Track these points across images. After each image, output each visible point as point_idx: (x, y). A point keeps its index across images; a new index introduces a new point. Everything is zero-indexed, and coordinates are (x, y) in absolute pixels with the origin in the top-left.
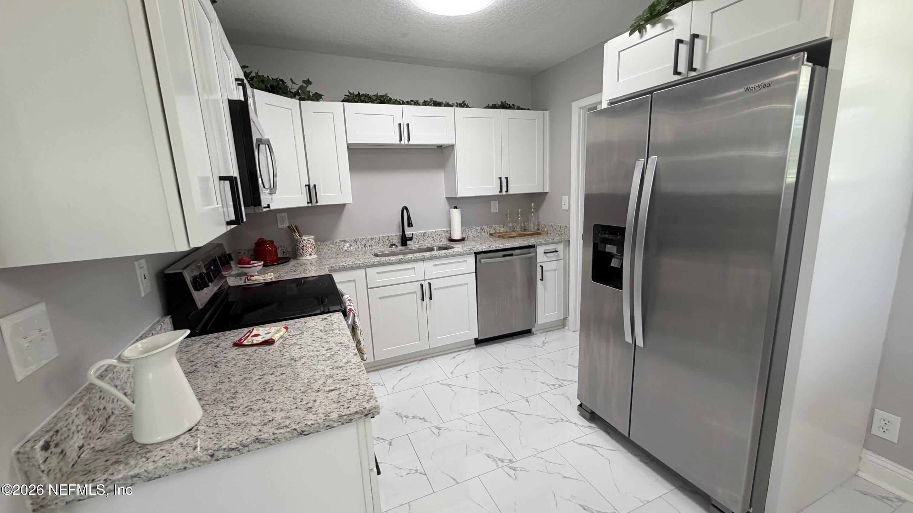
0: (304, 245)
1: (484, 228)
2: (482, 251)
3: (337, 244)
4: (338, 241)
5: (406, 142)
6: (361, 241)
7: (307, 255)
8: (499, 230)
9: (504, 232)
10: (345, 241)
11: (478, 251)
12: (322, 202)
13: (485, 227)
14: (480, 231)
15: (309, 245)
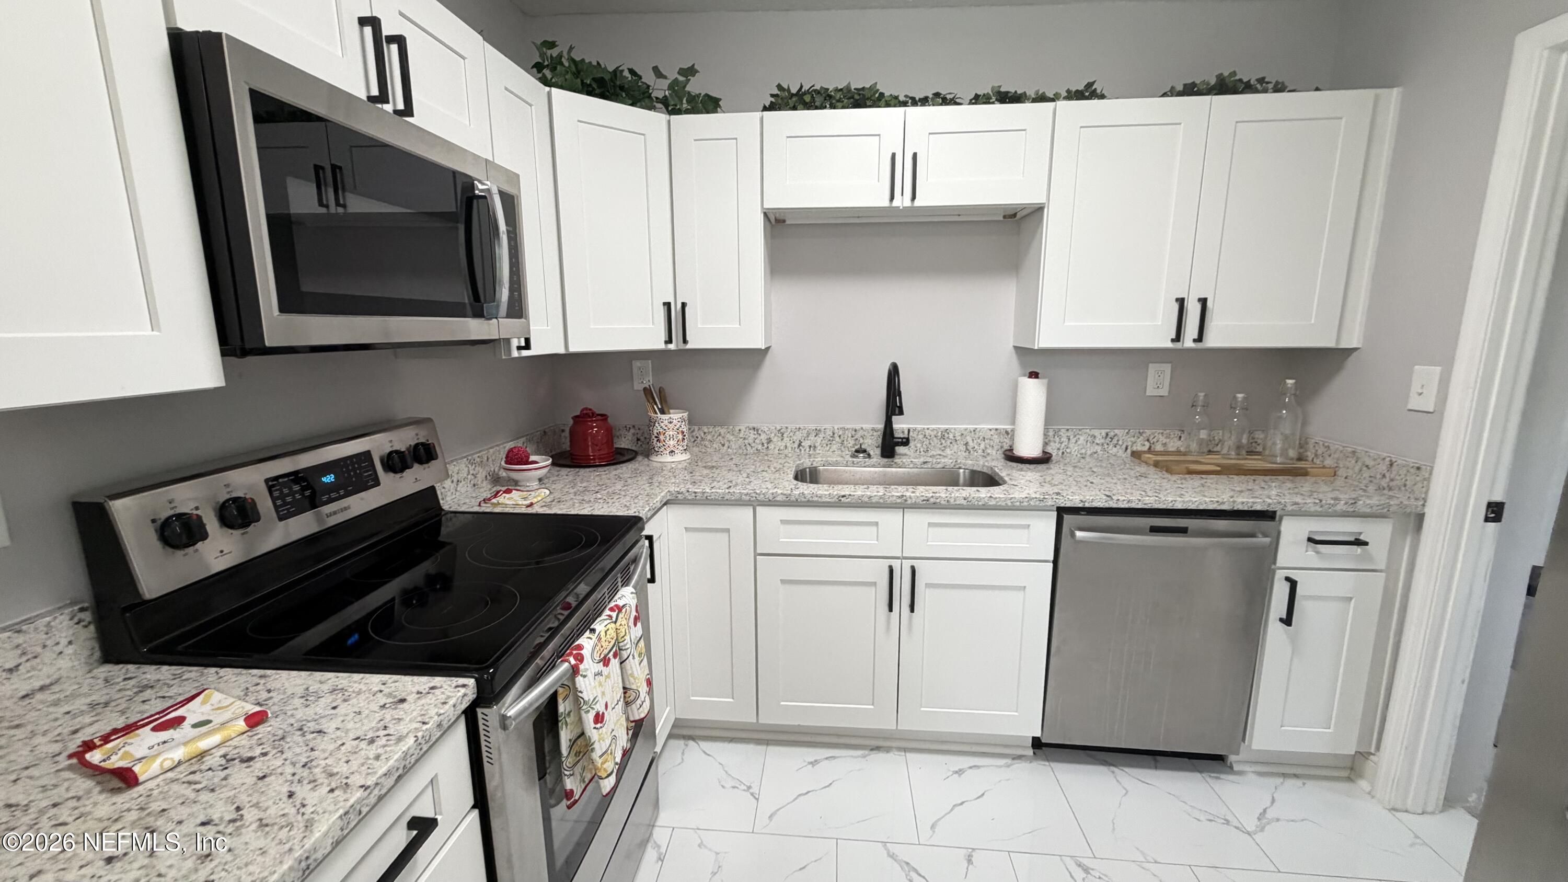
0: (661, 430)
1: (1116, 435)
2: (1081, 505)
5: (907, 203)
8: (1165, 445)
9: (1178, 453)
11: (1069, 505)
12: (694, 343)
13: (1119, 433)
14: (1103, 441)
15: (671, 433)
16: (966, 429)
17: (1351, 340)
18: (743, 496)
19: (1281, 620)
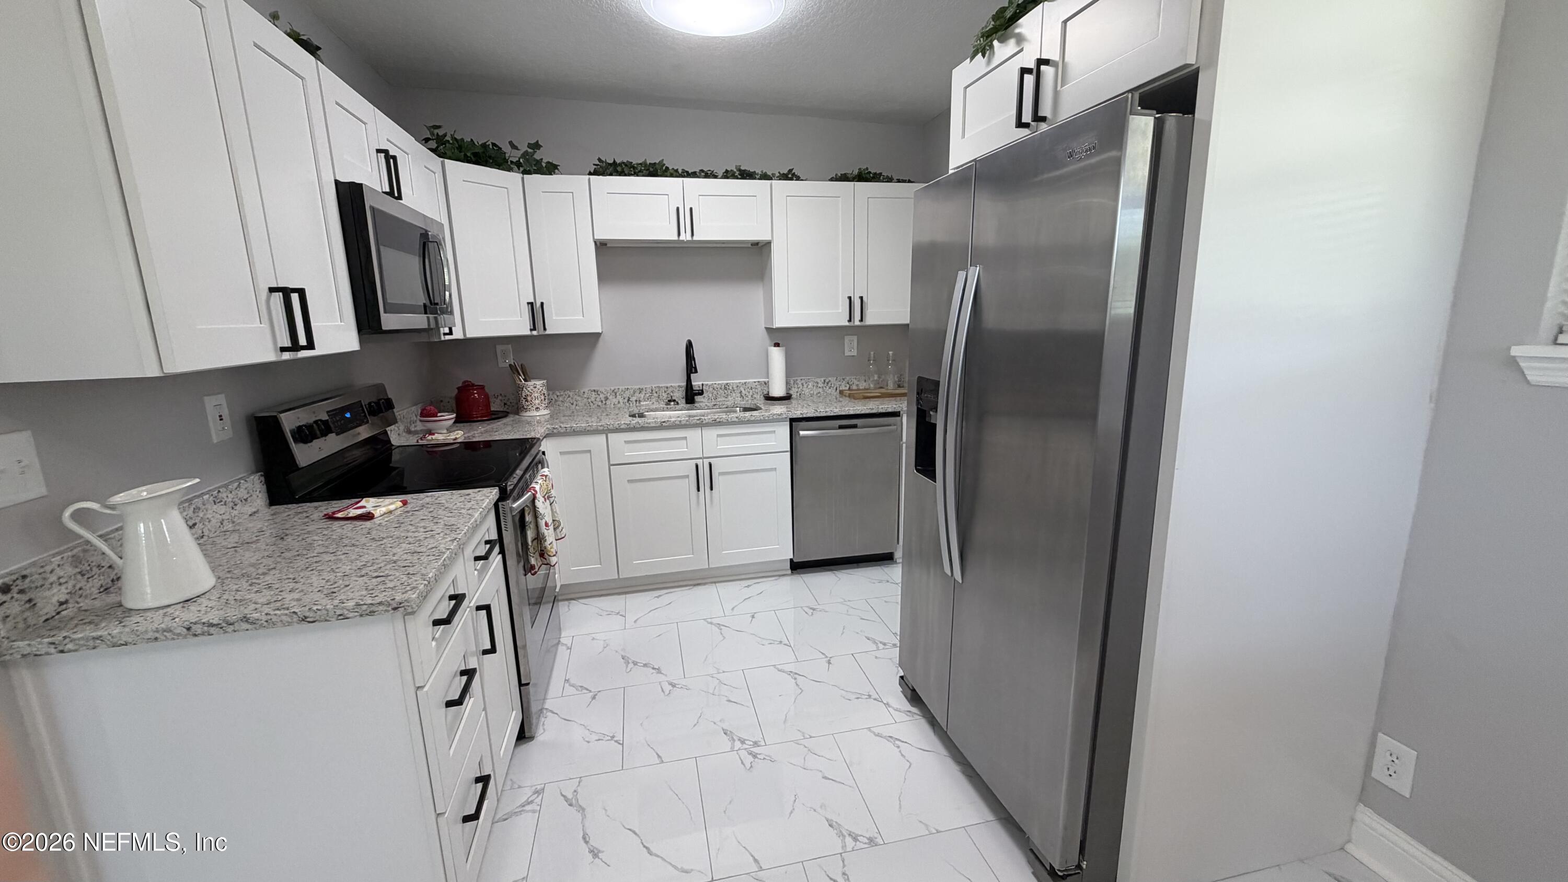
0: (528, 393)
1: (829, 381)
3: (585, 396)
4: (586, 390)
5: (689, 238)
6: (622, 393)
7: (532, 409)
8: (857, 385)
9: (865, 389)
10: (597, 392)
11: (795, 416)
12: (553, 328)
13: (833, 379)
14: (822, 385)
15: (536, 395)
18: (599, 427)
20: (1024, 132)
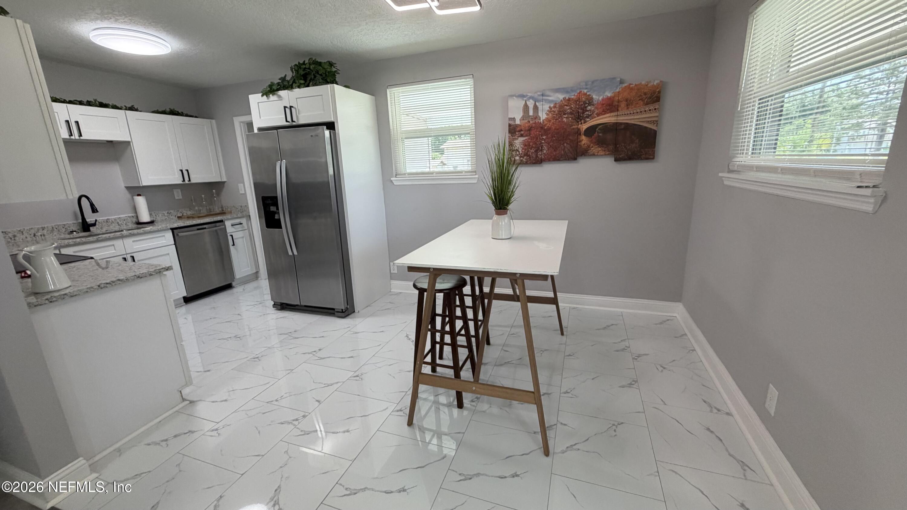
1: (171, 213)
2: (178, 227)
5: (78, 138)
8: (186, 214)
9: (191, 215)
11: (174, 227)
14: (167, 215)
16: (116, 218)
17: (224, 180)
19: (232, 245)
20: (288, 124)
